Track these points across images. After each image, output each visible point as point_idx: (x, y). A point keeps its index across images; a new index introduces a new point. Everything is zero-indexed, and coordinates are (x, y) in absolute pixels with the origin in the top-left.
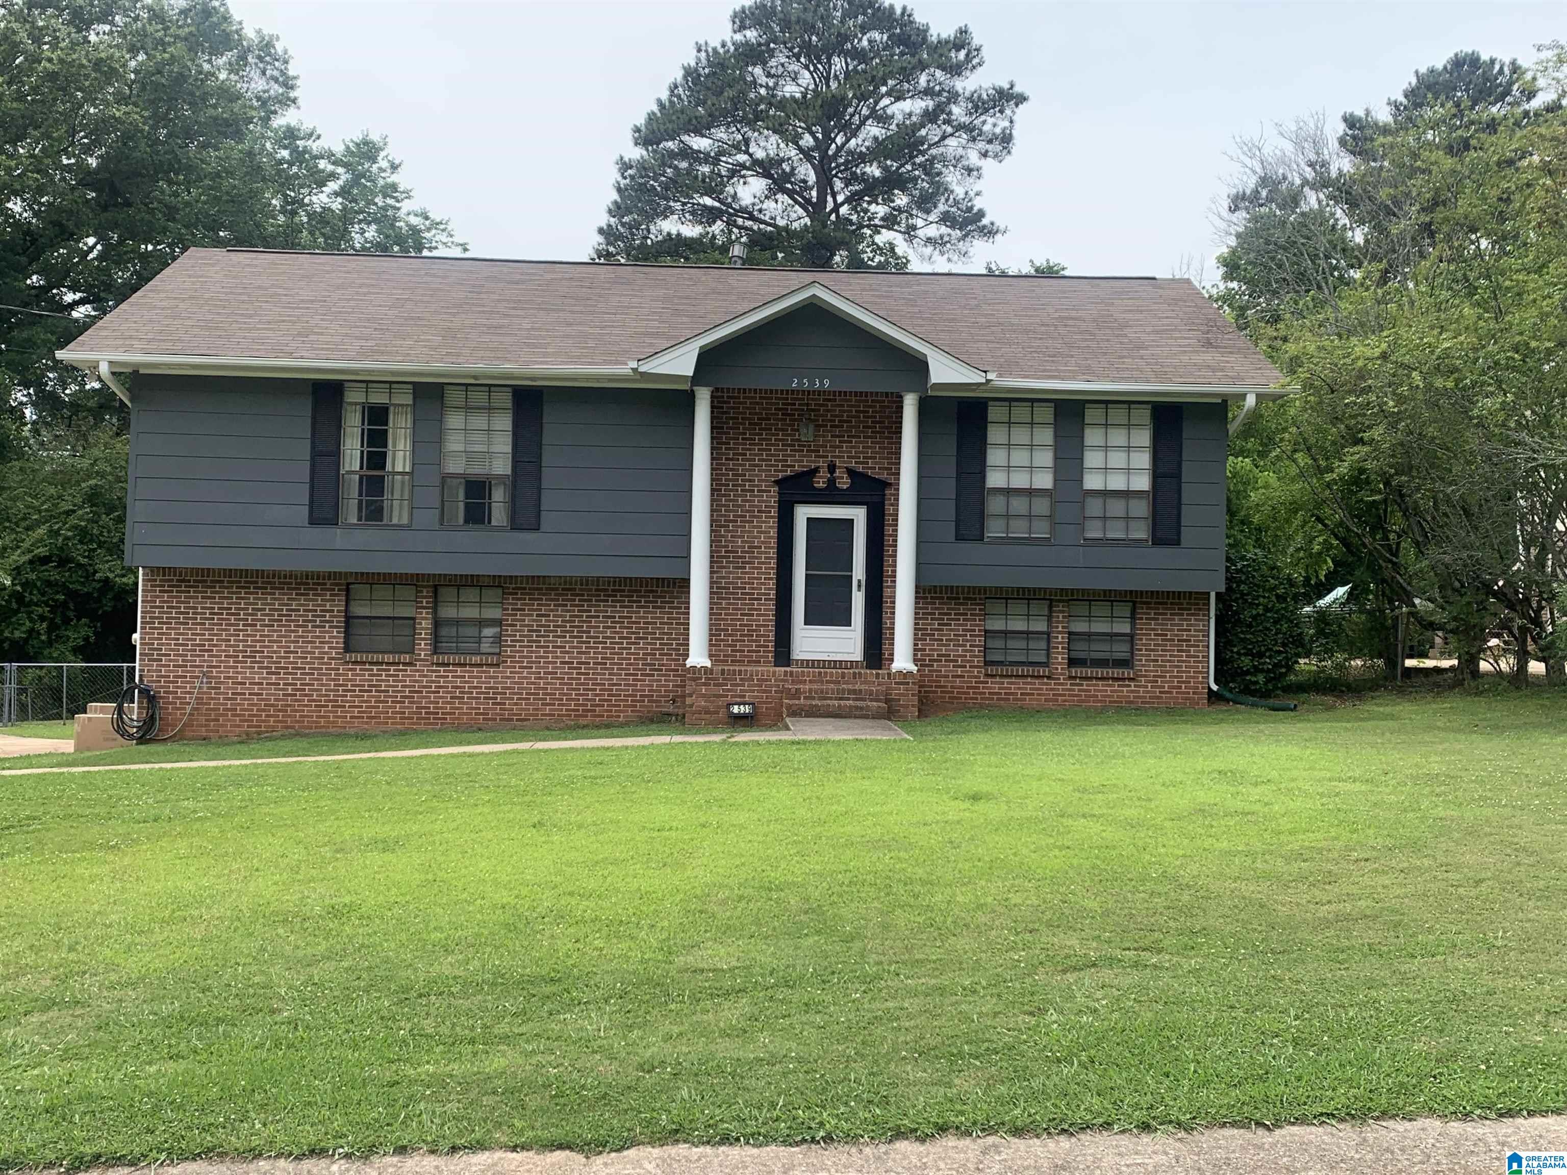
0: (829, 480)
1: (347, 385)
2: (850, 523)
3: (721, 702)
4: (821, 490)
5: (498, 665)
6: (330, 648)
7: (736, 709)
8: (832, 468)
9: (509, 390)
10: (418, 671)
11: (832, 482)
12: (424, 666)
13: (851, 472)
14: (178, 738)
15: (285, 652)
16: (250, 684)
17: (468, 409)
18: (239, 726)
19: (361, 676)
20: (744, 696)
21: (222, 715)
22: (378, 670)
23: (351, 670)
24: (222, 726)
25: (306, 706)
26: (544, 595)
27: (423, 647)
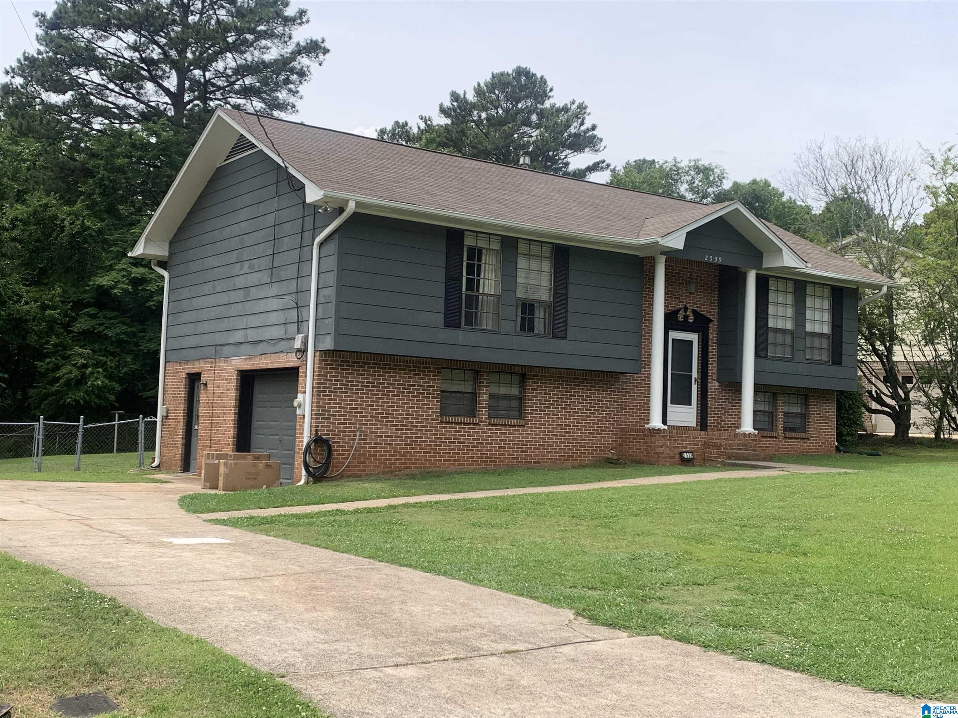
0: (684, 316)
1: (466, 233)
2: (691, 342)
3: (677, 451)
4: (680, 322)
5: (524, 426)
6: (432, 412)
7: (685, 455)
8: (686, 309)
9: (551, 246)
10: (481, 429)
11: (686, 317)
12: (485, 426)
13: (694, 311)
14: (341, 476)
15: (406, 415)
16: (385, 436)
17: (529, 256)
18: (378, 467)
19: (450, 432)
20: (686, 448)
21: (368, 459)
22: (459, 428)
23: (444, 427)
24: (367, 467)
25: (418, 452)
26: (548, 380)
27: (483, 413)
